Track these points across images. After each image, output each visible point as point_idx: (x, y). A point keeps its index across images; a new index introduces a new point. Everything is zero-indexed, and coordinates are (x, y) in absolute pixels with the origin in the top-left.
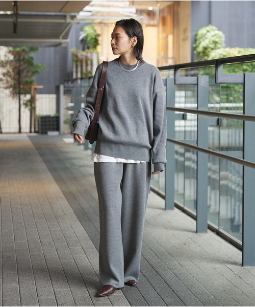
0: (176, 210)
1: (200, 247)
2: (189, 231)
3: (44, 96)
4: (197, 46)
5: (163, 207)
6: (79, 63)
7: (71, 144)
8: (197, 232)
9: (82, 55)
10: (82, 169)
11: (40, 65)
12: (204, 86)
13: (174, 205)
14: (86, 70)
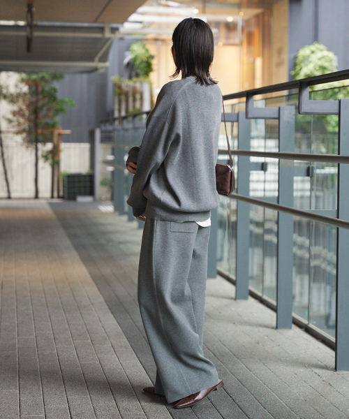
0: (251, 300)
1: (279, 347)
2: (267, 327)
3: (72, 145)
4: (297, 74)
5: (233, 295)
6: (123, 98)
7: (110, 213)
8: (277, 328)
9: (127, 86)
10: (122, 246)
11: (66, 99)
12: (288, 122)
13: (247, 293)
14: (134, 107)
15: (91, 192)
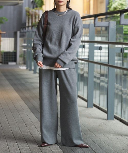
0: (94, 108)
1: (109, 128)
2: (103, 119)
3: (6, 38)
4: (110, 7)
5: (86, 106)
6: (30, 17)
7: (25, 70)
8: (107, 120)
9: (32, 12)
10: (33, 84)
11: (4, 18)
12: (113, 28)
13: (93, 105)
14: (35, 21)
15: (15, 60)
